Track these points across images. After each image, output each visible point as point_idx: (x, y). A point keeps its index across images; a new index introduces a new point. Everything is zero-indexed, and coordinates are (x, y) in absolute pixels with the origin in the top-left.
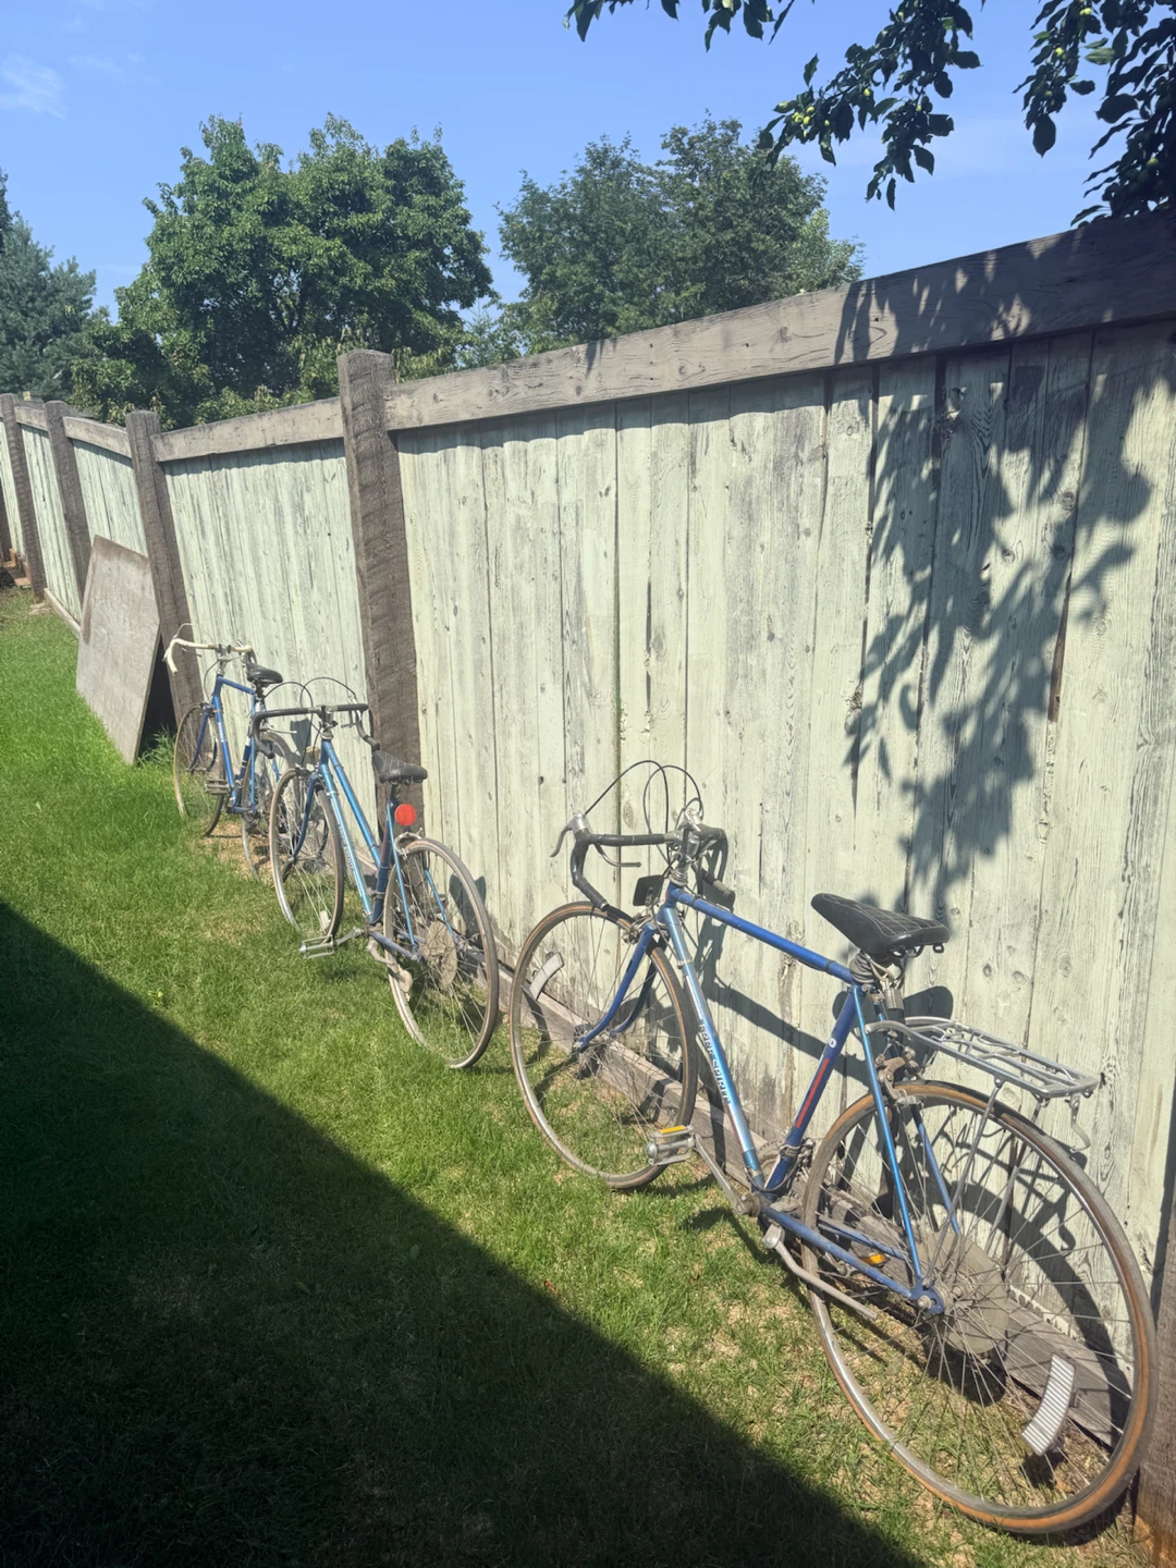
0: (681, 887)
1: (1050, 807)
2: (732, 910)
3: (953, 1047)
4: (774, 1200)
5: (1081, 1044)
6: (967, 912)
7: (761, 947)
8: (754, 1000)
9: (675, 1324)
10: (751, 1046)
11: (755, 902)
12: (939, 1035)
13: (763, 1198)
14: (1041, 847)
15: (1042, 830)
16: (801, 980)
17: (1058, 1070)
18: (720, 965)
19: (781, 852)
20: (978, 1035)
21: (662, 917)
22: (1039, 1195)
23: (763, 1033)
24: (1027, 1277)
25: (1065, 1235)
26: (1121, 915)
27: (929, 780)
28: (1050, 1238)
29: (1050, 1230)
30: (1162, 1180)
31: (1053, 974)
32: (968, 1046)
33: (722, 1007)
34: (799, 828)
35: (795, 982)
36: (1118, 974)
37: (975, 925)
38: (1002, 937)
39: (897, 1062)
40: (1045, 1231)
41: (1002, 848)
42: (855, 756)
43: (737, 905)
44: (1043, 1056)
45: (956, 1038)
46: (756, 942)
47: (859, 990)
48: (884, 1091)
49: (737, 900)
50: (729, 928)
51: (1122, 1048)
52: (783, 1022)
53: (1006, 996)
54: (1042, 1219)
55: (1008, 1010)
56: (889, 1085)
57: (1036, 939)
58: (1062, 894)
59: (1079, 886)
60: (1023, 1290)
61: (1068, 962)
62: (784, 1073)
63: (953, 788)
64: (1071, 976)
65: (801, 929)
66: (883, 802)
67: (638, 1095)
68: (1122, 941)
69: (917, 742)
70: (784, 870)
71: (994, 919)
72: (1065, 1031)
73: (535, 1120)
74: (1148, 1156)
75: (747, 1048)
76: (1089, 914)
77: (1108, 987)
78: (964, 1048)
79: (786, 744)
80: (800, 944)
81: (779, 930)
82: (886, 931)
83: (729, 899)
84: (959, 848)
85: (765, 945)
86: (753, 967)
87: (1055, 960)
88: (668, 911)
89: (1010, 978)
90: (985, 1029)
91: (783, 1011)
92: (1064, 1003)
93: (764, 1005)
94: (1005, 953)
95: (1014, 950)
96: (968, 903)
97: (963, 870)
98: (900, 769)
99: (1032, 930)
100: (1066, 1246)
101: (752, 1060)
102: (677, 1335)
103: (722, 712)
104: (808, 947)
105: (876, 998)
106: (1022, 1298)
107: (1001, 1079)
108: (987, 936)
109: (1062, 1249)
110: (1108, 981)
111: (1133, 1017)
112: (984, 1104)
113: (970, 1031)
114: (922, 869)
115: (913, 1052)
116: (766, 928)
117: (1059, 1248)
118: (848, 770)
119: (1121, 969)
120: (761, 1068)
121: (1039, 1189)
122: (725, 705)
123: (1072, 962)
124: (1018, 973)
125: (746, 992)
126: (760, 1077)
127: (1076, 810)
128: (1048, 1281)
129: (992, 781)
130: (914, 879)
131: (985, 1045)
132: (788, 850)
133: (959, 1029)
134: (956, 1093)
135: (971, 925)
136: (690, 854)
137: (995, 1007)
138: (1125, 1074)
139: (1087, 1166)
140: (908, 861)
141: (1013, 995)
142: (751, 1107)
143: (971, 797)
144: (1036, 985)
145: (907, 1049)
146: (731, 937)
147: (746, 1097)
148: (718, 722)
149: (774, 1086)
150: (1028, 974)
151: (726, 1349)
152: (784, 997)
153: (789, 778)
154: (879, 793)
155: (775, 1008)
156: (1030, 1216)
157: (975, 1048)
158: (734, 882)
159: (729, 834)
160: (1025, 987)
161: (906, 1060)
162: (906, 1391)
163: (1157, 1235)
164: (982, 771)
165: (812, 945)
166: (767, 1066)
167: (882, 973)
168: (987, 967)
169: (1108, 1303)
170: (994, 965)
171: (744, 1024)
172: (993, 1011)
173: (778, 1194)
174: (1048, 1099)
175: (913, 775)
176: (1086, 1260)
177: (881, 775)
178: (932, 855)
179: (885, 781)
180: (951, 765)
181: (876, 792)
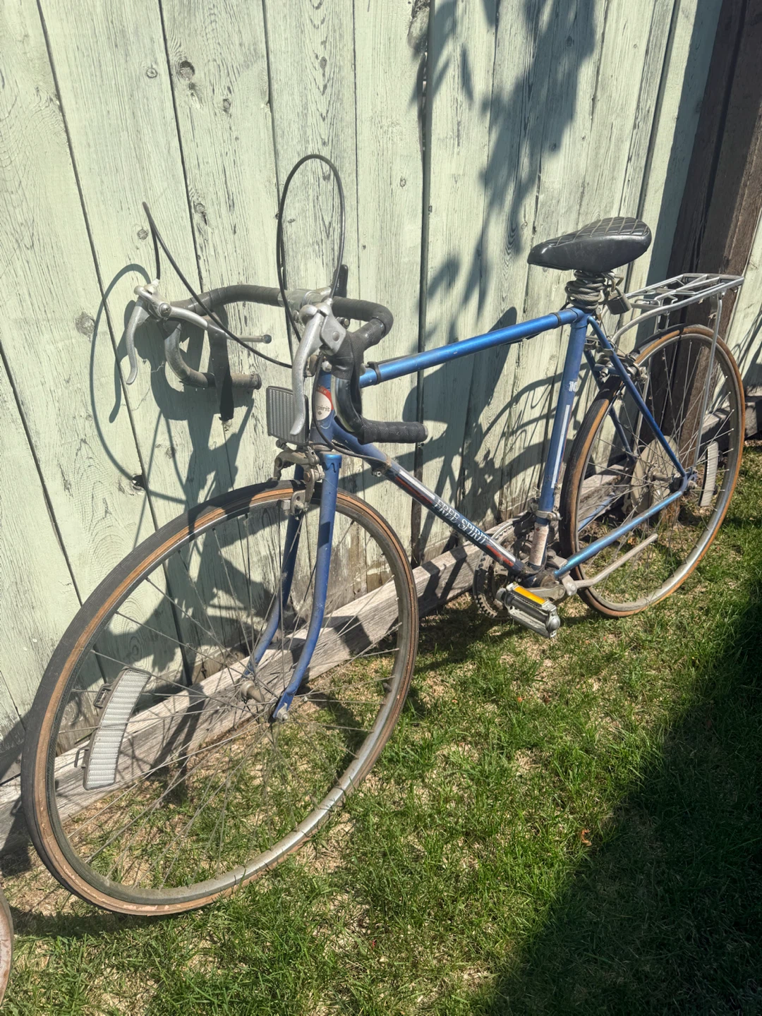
26: (630, 159)
57: (579, 214)
59: (611, 147)
63: (530, 86)
66: (463, 133)
68: (629, 181)
97: (532, 179)
135: (534, 232)
143: (544, 93)
153: (327, 150)
177: (461, 97)
178: (509, 175)
179: (465, 105)
180: (529, 60)
181: (456, 123)
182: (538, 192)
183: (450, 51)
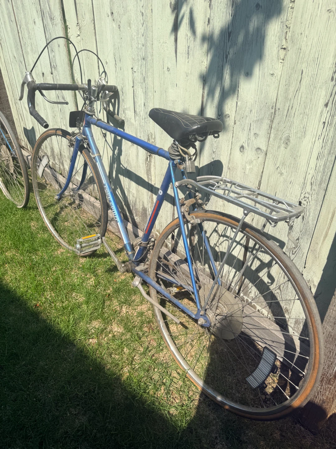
0: (92, 116)
1: (289, 34)
2: (124, 130)
3: (220, 192)
4: (138, 265)
5: (290, 186)
6: (233, 116)
7: (137, 148)
8: (137, 174)
9: (96, 319)
10: (137, 194)
11: (134, 125)
12: (213, 185)
13: (133, 264)
14: (280, 65)
15: (282, 52)
16: (155, 163)
17: (280, 202)
18: (122, 158)
19: (142, 94)
20: (235, 184)
21: (84, 133)
22: (259, 259)
23: (141, 188)
24: (250, 292)
25: (270, 276)
26: (326, 105)
27: (217, 32)
28: (263, 278)
29: (263, 275)
30: (326, 257)
31: (279, 147)
32: (229, 191)
33: (124, 178)
34: (150, 79)
35: (152, 164)
36: (319, 144)
37: (238, 123)
38: (252, 128)
39: (192, 201)
40: (261, 274)
41: (257, 71)
42: (176, 28)
43: (126, 127)
44: (268, 193)
45: (223, 186)
46: (135, 145)
47: (173, 163)
48: (184, 216)
49: (126, 125)
50: (123, 140)
51: (314, 187)
52: (148, 183)
53: (251, 162)
54: (259, 269)
55: (251, 169)
56: (186, 214)
57: (271, 127)
58: (290, 97)
59: (302, 89)
60: (248, 297)
61: (288, 140)
62: (150, 205)
63: (229, 34)
64: (289, 148)
65: (153, 137)
66: (191, 53)
67: (97, 216)
68: (324, 123)
69: (210, 5)
70: (144, 105)
71: (248, 118)
72: (282, 179)
73: (49, 229)
74: (320, 244)
75: (135, 195)
76: (305, 108)
77: (311, 153)
78: (227, 192)
79: (141, 26)
80: (153, 144)
81: (144, 138)
82: (186, 125)
83: (122, 124)
84: (232, 75)
85: (139, 147)
86: (135, 158)
87: (281, 139)
88: (87, 129)
89: (254, 152)
90: (238, 181)
91: (148, 178)
92: (283, 164)
93: (140, 176)
94: (253, 138)
95: (258, 135)
96: (234, 110)
97: (234, 89)
98: (200, 28)
99: (269, 122)
100: (270, 281)
101: (138, 200)
102: (96, 324)
103: (110, 14)
104: (157, 145)
105: (182, 167)
106: (247, 300)
107: (248, 210)
108: (243, 129)
109: (268, 283)
110: (312, 149)
111: (324, 169)
112: (236, 223)
113: (230, 182)
114: (211, 93)
115: (200, 195)
116: (139, 138)
117: (266, 282)
118: (173, 38)
119: (321, 140)
120: (141, 204)
121: (259, 257)
122: (111, 10)
123: (291, 139)
124: (259, 148)
125: (133, 170)
126: (141, 207)
127: (307, 33)
128: (260, 295)
129: (254, 23)
130: (207, 100)
131: (238, 190)
132: (146, 93)
133: (225, 182)
134: (221, 217)
135: (235, 123)
136: (93, 95)
137: (244, 169)
138: (313, 202)
139: (285, 247)
140: (203, 89)
141: (254, 162)
142: (138, 219)
143: (241, 38)
144: (268, 155)
145: (197, 194)
146: (126, 144)
147: (136, 216)
148: (109, 20)
149: (146, 211)
150: (264, 148)
151: (117, 329)
152: (148, 171)
153: (144, 48)
154: (188, 47)
155: (145, 177)
156: (254, 268)
157: (233, 192)
158: (124, 115)
159: (119, 88)
160: (262, 156)
161: (197, 200)
162: (195, 341)
163: (319, 281)
164: (248, 18)
165: (159, 145)
166: (143, 202)
167: (186, 153)
168: (242, 147)
169: (288, 307)
170: (245, 146)
171: (133, 184)
172: (243, 171)
173: (138, 263)
174: (276, 223)
175: (208, 30)
176: (279, 288)
177: (189, 34)
178: (217, 83)
179: (192, 38)
180: (229, 18)
181: (187, 47)
182: (237, 99)
183: (185, 10)
